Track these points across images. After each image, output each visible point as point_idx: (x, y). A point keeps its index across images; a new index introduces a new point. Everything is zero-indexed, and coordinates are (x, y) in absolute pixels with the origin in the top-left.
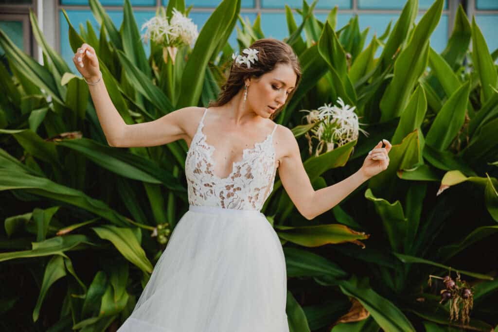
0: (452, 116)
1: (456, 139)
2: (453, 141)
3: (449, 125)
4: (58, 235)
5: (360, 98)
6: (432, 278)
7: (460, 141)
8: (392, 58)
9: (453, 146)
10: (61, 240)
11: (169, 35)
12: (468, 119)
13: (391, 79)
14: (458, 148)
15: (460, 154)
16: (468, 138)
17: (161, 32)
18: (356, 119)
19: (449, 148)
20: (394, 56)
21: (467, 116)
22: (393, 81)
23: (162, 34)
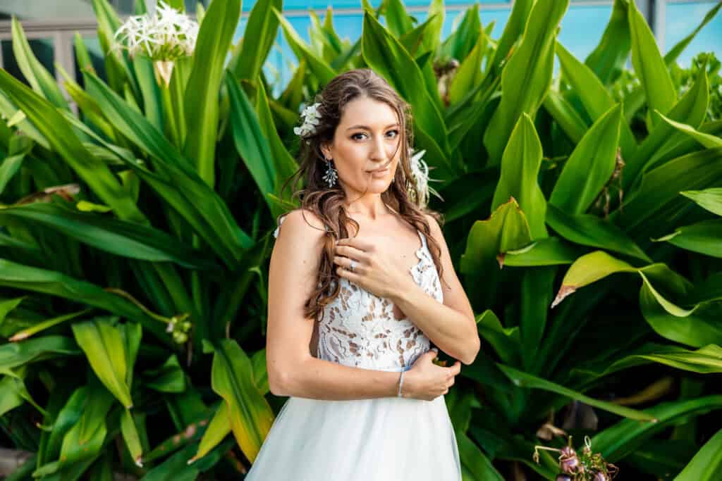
0: (592, 160)
1: (602, 193)
2: (598, 197)
3: (588, 174)
4: (13, 342)
5: (451, 130)
6: (539, 450)
7: (608, 198)
8: (501, 65)
9: (598, 204)
10: (17, 348)
11: (149, 42)
12: (621, 162)
13: (498, 100)
14: (606, 208)
15: (608, 217)
16: (621, 194)
17: (137, 39)
18: (424, 172)
19: (590, 210)
20: (503, 62)
21: (620, 158)
22: (502, 103)
23: (140, 41)
